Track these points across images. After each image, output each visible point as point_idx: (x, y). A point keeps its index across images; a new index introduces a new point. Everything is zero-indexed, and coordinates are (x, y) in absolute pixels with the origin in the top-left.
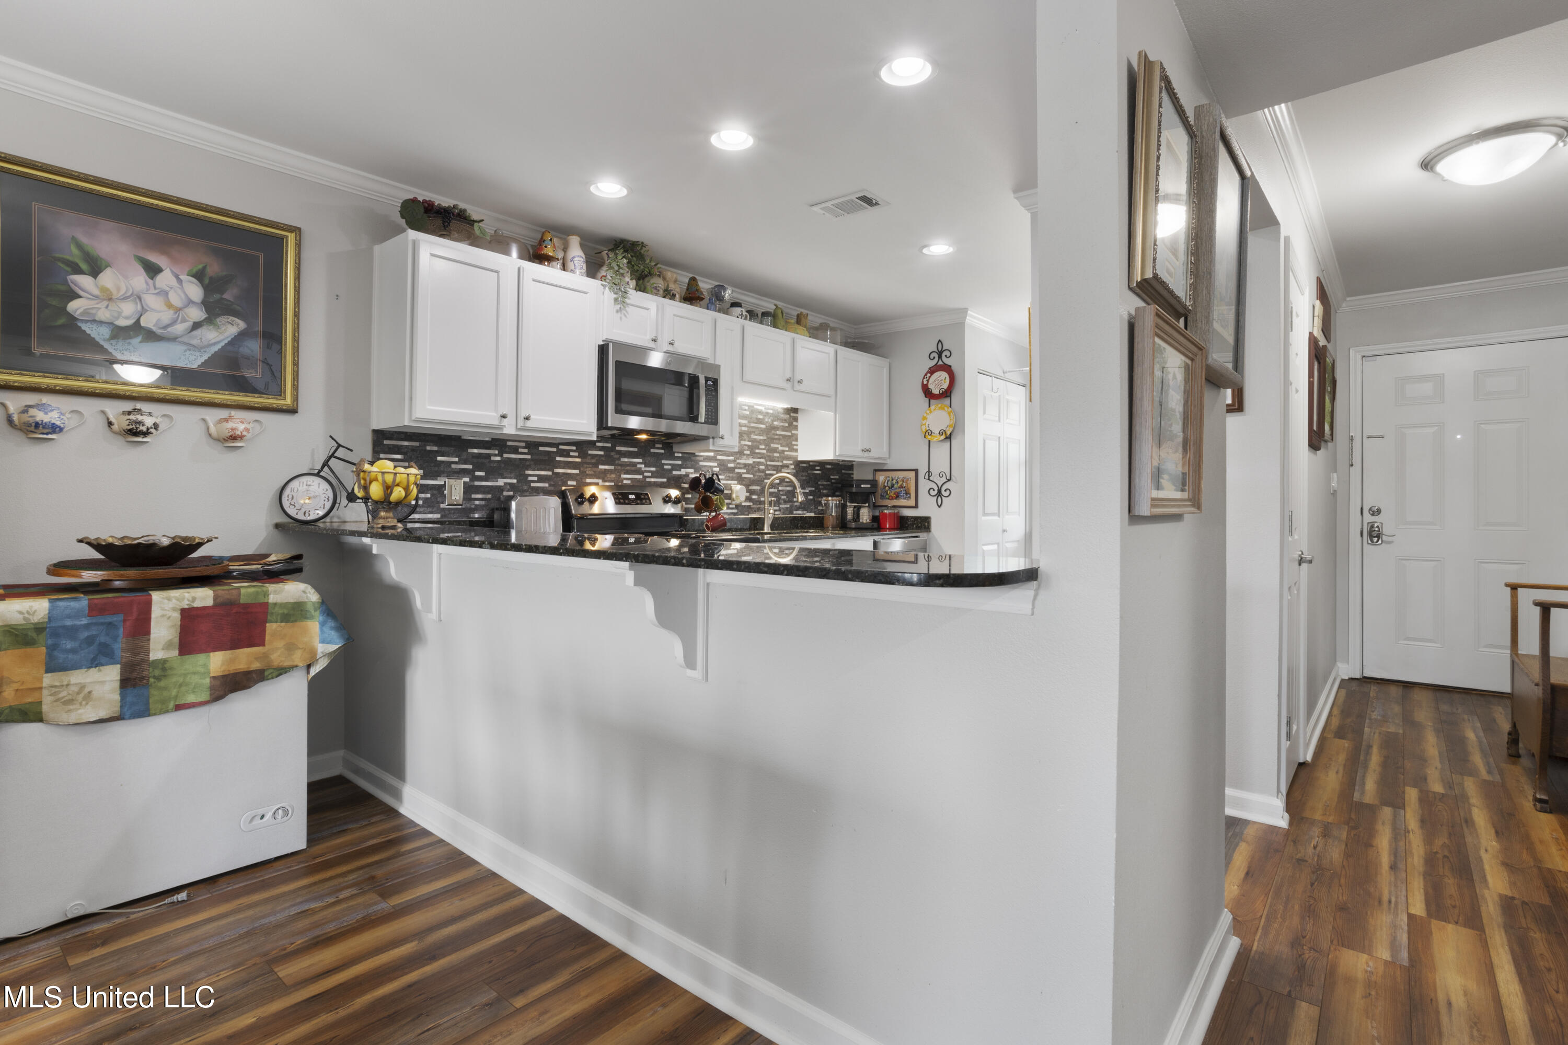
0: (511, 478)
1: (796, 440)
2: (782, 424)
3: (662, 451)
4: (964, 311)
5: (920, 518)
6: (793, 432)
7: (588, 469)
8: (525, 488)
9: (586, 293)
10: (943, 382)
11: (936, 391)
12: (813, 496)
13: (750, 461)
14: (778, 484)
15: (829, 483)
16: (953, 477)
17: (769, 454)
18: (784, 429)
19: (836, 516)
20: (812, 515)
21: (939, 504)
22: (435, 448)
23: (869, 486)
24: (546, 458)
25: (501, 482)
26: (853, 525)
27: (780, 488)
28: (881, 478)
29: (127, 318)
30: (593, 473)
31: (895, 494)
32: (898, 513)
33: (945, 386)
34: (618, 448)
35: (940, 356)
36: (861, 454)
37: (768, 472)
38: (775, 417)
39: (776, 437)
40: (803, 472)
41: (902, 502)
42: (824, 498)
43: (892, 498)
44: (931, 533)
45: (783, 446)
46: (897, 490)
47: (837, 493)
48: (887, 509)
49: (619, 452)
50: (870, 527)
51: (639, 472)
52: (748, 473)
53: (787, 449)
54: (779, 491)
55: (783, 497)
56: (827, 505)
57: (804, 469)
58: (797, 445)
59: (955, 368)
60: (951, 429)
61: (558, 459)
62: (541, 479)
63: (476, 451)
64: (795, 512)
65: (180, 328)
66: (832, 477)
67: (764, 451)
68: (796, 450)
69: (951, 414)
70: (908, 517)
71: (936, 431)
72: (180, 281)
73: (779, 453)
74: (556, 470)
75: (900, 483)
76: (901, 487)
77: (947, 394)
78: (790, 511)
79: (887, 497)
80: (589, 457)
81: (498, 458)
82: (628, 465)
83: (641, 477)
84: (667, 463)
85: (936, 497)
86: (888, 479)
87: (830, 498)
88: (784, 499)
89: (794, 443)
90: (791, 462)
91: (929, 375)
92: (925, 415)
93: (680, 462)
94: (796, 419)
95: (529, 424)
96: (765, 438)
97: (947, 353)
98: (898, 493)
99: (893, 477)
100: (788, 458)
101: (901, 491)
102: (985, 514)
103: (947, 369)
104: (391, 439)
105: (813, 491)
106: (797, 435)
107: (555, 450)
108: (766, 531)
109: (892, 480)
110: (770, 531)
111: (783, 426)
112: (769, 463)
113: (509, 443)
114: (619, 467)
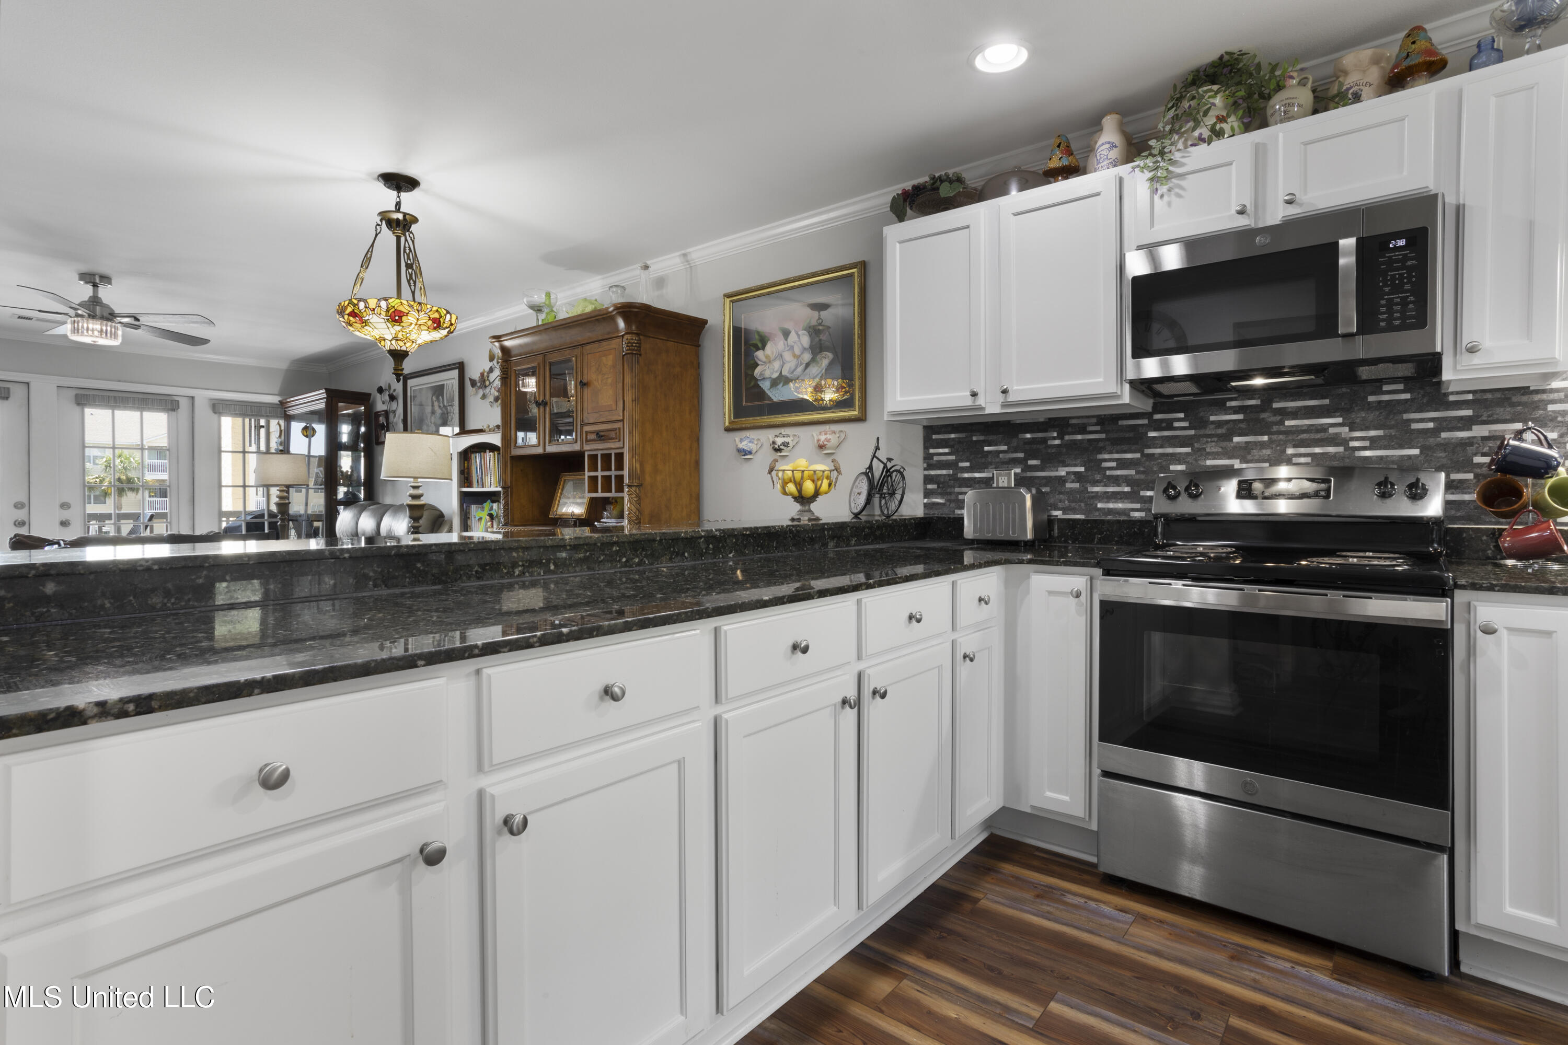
0: (1076, 466)
3: (1407, 396)
7: (1209, 445)
8: (1098, 477)
22: (982, 438)
24: (1131, 435)
25: (1062, 472)
29: (776, 372)
30: (1220, 450)
34: (1275, 405)
61: (1152, 434)
62: (1122, 464)
63: (1028, 436)
65: (800, 369)
72: (798, 336)
74: (1148, 451)
80: (1212, 426)
81: (1057, 442)
82: (1304, 432)
83: (1341, 449)
84: (1423, 420)
93: (1469, 413)
104: (939, 433)
107: (1145, 421)
113: (1073, 421)
114: (1281, 437)
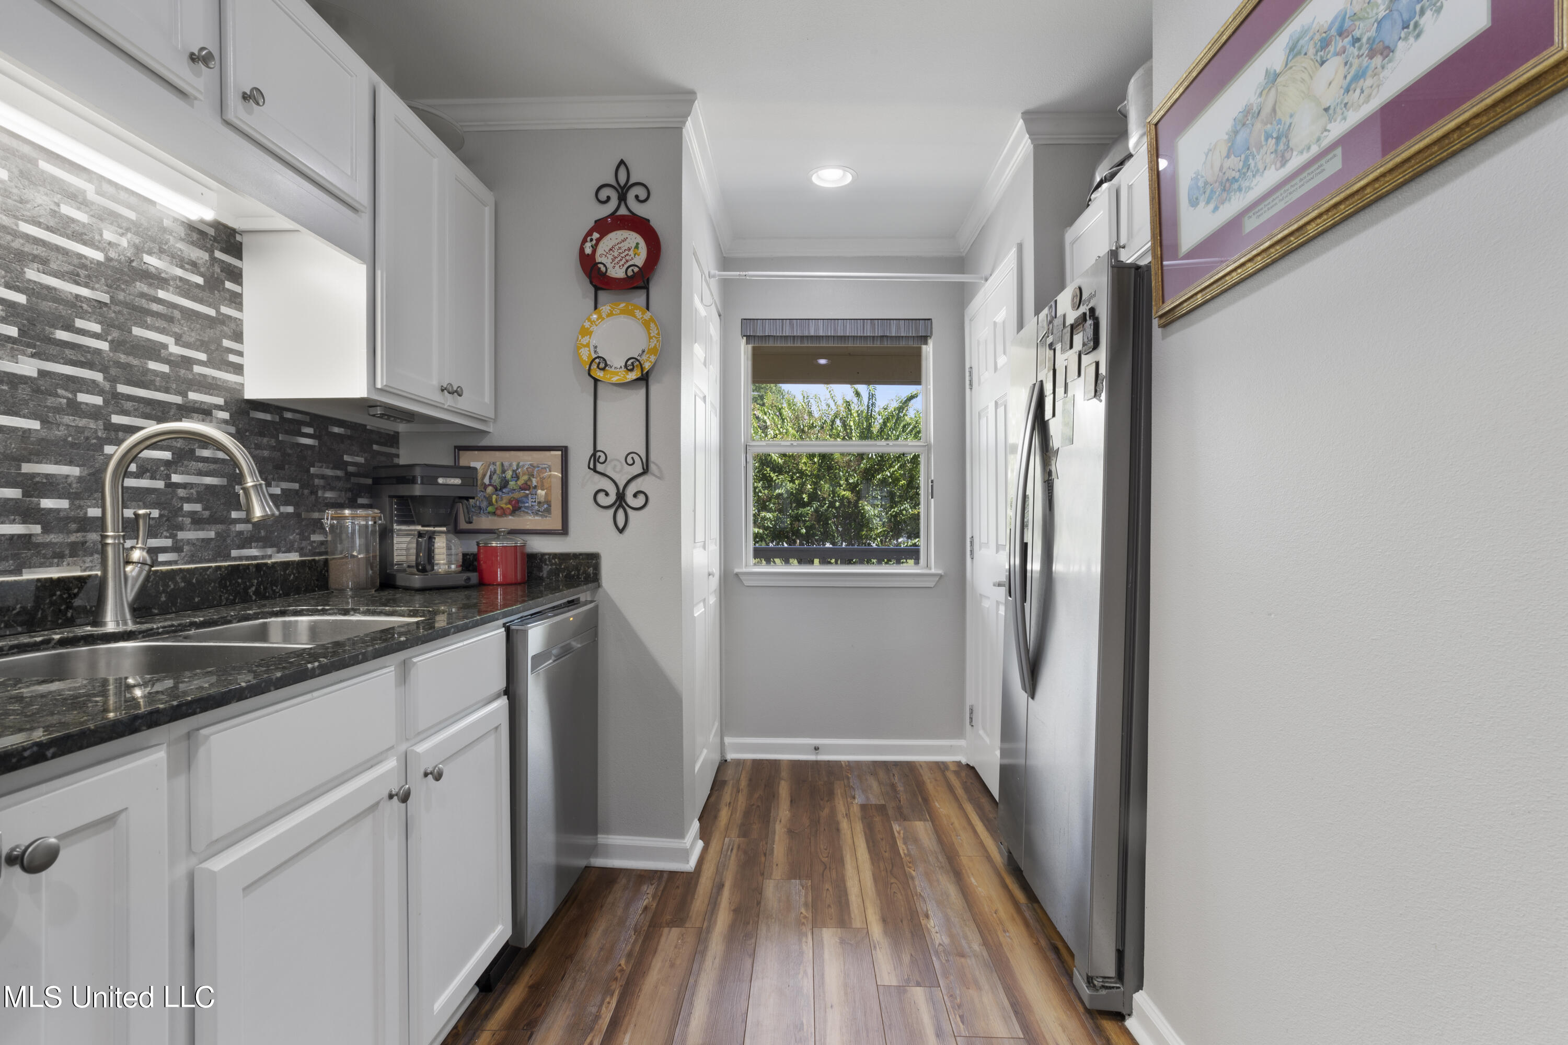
1: (238, 337)
2: (179, 272)
4: (685, 98)
5: (576, 556)
6: (225, 310)
10: (631, 253)
11: (617, 272)
12: (296, 506)
14: (167, 463)
15: (339, 473)
16: (652, 467)
17: (123, 358)
18: (186, 289)
19: (367, 559)
20: (294, 557)
21: (621, 524)
23: (458, 481)
27: (175, 478)
28: (476, 463)
31: (510, 502)
32: (523, 546)
33: (640, 259)
35: (622, 198)
36: (437, 397)
37: (116, 419)
38: (149, 237)
39: (155, 307)
40: (262, 434)
41: (529, 521)
42: (330, 512)
43: (500, 513)
44: (600, 590)
45: (187, 345)
46: (517, 495)
47: (361, 501)
48: (497, 539)
50: (463, 583)
53: (203, 357)
54: (171, 486)
55: (187, 507)
56: (337, 530)
57: (263, 428)
58: (240, 354)
59: (657, 224)
60: (653, 359)
64: (234, 553)
66: (346, 458)
67: (97, 344)
68: (238, 369)
69: (652, 325)
70: (543, 555)
71: (617, 361)
73: (166, 361)
75: (523, 479)
76: (525, 486)
77: (640, 279)
78: (220, 548)
79: (490, 509)
85: (612, 511)
86: (492, 467)
87: (347, 512)
88: (192, 514)
89: (226, 343)
90: (220, 401)
91: (596, 235)
92: (587, 324)
94: (236, 276)
96: (105, 298)
97: (640, 191)
98: (518, 501)
99: (506, 464)
100: (208, 385)
101: (527, 496)
102: (695, 544)
103: (641, 226)
105: (296, 491)
106: (239, 322)
108: (111, 627)
109: (504, 471)
110: (131, 626)
111: (181, 279)
112: (122, 389)
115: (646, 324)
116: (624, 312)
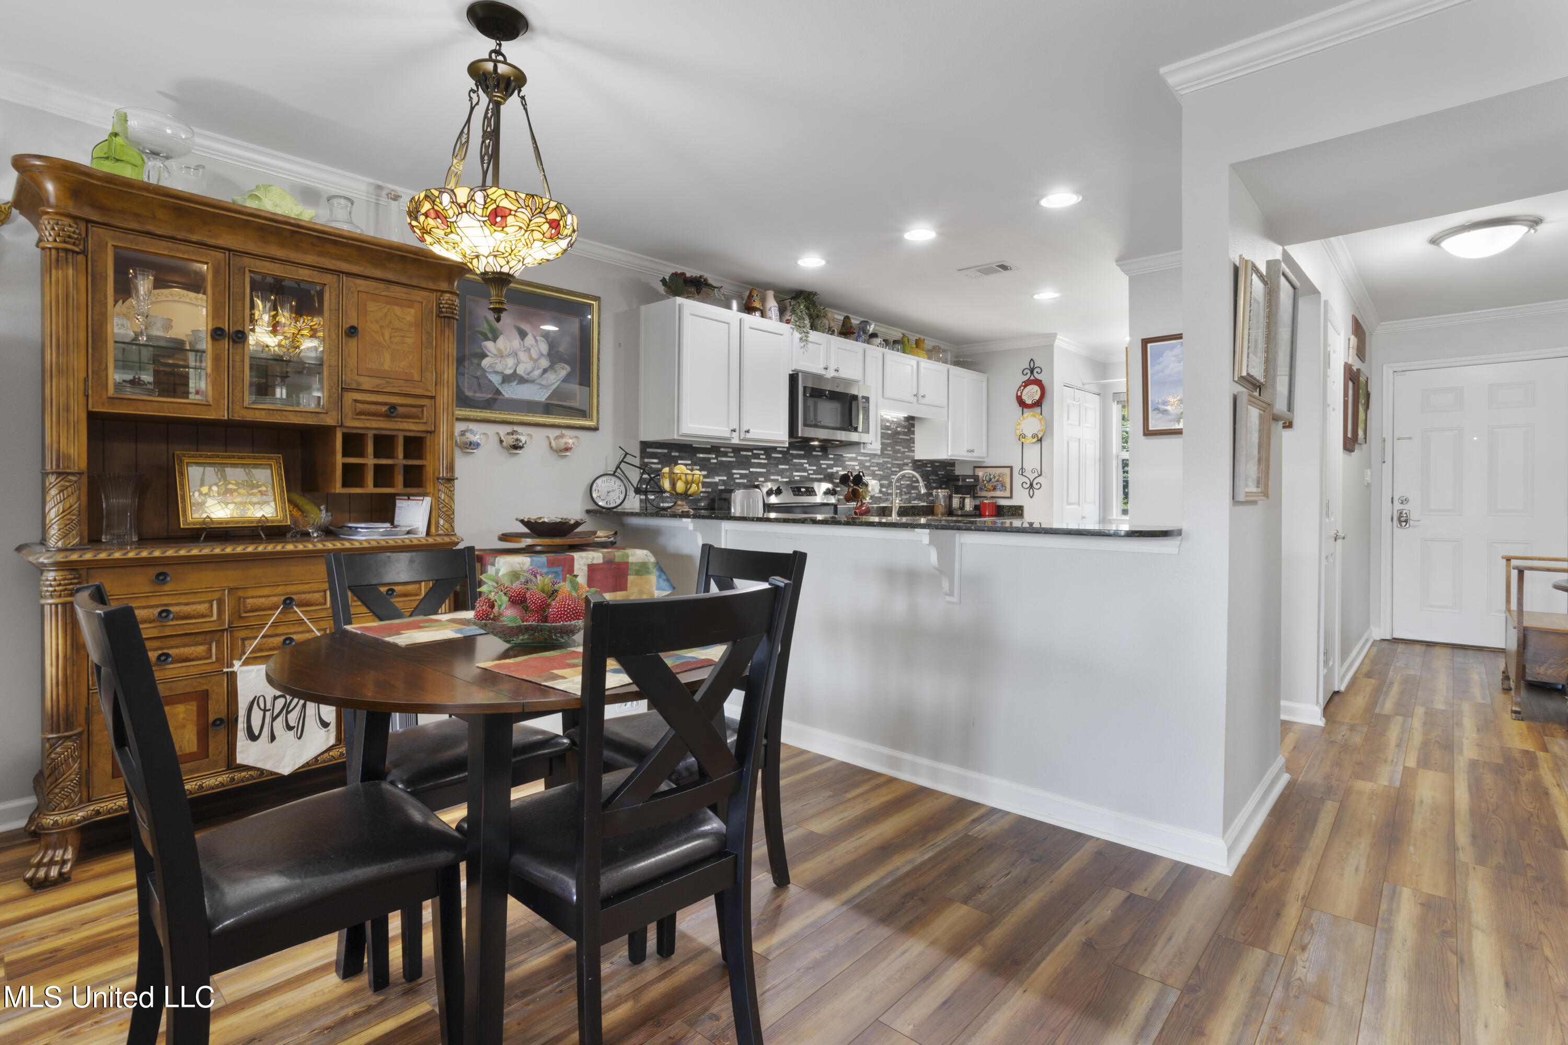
0: (723, 476)
1: (914, 443)
2: (903, 430)
3: (821, 454)
4: (1054, 336)
5: (1015, 506)
6: (912, 436)
7: (771, 468)
8: (732, 483)
9: (782, 335)
10: (1035, 394)
11: (1029, 402)
12: (929, 490)
13: (881, 461)
14: (901, 479)
15: (938, 478)
16: (1043, 473)
17: (894, 455)
18: (905, 434)
19: (945, 505)
20: (925, 504)
21: (1031, 495)
22: (677, 454)
23: (971, 480)
24: (745, 460)
25: (717, 479)
26: (960, 512)
27: (902, 483)
28: (980, 473)
29: (510, 368)
30: (774, 471)
31: (991, 487)
32: (996, 502)
33: (1037, 397)
34: (791, 452)
35: (1032, 372)
36: (966, 454)
37: (893, 469)
38: (899, 424)
39: (899, 440)
40: (918, 469)
41: (998, 493)
42: (935, 490)
43: (990, 491)
45: (904, 448)
46: (994, 484)
47: (944, 487)
48: (987, 499)
49: (792, 454)
51: (805, 470)
52: (879, 470)
53: (907, 450)
54: (901, 485)
55: (906, 490)
56: (937, 496)
57: (922, 467)
58: (914, 447)
59: (1045, 382)
60: (1042, 433)
61: (753, 461)
63: (701, 455)
64: (914, 502)
65: (537, 373)
66: (940, 473)
67: (891, 453)
68: (913, 451)
69: (1042, 421)
70: (1004, 506)
71: (1029, 434)
72: (536, 341)
73: (902, 453)
75: (997, 478)
76: (998, 481)
77: (1038, 404)
78: (911, 501)
79: (986, 489)
80: (774, 459)
81: (715, 461)
82: (798, 465)
83: (806, 474)
84: (824, 463)
85: (1028, 490)
86: (986, 474)
87: (939, 490)
88: (904, 492)
89: (912, 445)
90: (912, 461)
91: (1023, 387)
92: (1019, 421)
93: (832, 462)
94: (913, 426)
95: (748, 436)
96: (891, 441)
97: (1039, 370)
98: (995, 486)
99: (991, 473)
100: (908, 457)
101: (998, 484)
102: (1069, 504)
103: (1039, 383)
104: (651, 447)
105: (929, 485)
106: (914, 439)
107: (750, 454)
109: (990, 475)
111: (904, 432)
112: (894, 462)
113: (722, 449)
114: (792, 467)
115: (1040, 420)
116: (1032, 416)
